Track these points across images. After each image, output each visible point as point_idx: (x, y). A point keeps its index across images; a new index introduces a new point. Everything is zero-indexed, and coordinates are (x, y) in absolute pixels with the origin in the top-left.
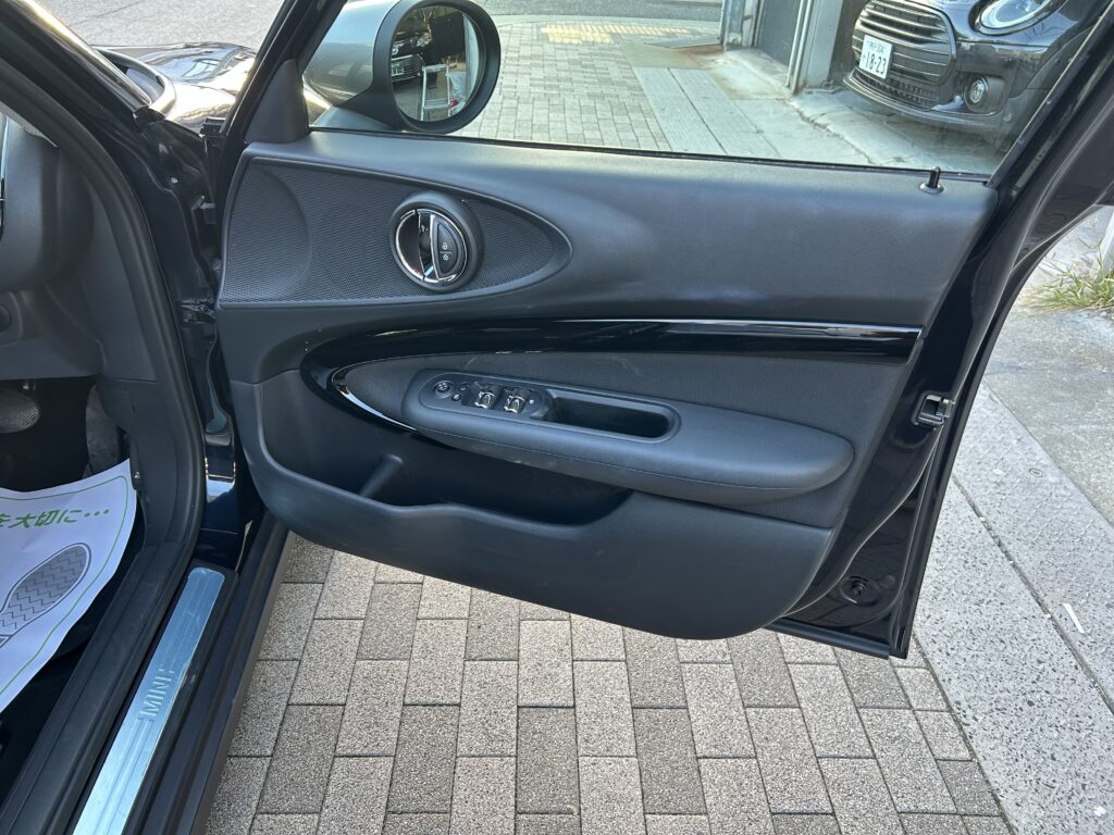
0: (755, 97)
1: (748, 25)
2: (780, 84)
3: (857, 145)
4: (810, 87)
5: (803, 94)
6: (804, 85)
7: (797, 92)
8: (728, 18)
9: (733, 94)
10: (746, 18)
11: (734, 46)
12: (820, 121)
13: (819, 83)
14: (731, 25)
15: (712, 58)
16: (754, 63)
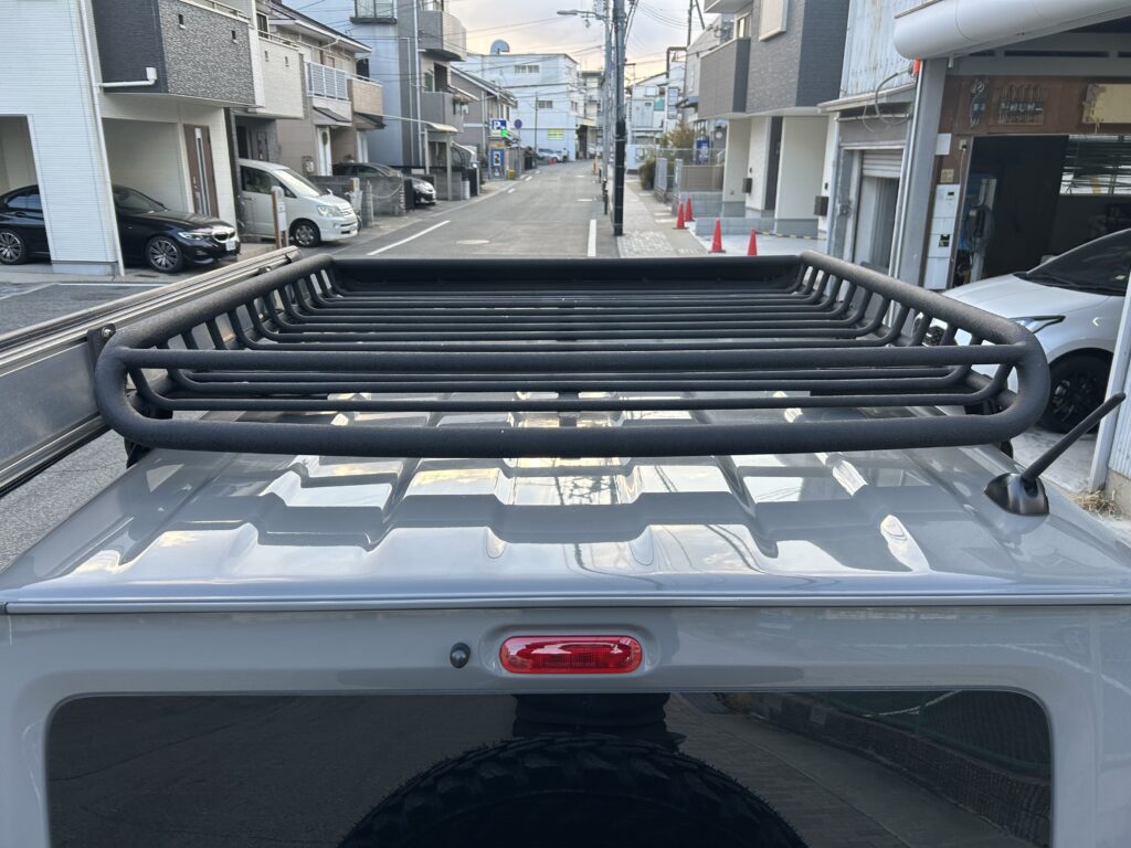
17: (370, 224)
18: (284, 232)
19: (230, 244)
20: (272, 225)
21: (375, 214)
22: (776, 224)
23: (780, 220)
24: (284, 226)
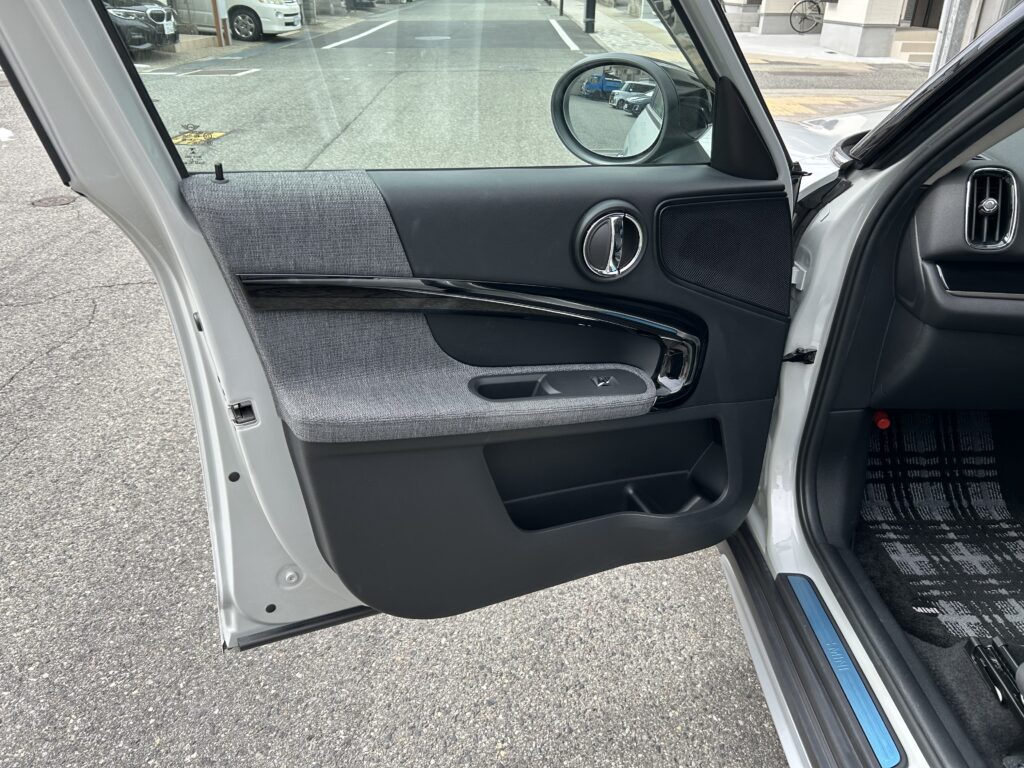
17: (313, 20)
18: (224, 20)
19: (169, 27)
20: (211, 14)
21: (317, 14)
22: (762, 19)
23: (767, 15)
24: (224, 15)
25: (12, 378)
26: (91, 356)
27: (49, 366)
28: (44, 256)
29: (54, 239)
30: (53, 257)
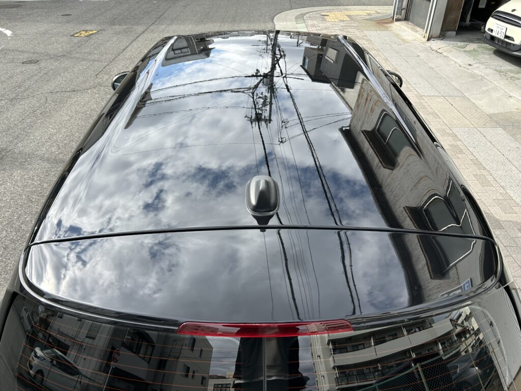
0: (413, 42)
1: (403, 12)
2: (420, 36)
3: (455, 60)
4: (433, 38)
5: (431, 41)
6: (431, 38)
7: (429, 40)
8: (396, 9)
9: (403, 40)
10: (403, 9)
11: (398, 20)
12: (439, 51)
13: (436, 36)
14: (397, 12)
15: (390, 25)
16: (408, 28)
25: (23, 119)
26: (46, 114)
27: (34, 117)
28: (29, 82)
29: (32, 76)
30: (32, 83)
